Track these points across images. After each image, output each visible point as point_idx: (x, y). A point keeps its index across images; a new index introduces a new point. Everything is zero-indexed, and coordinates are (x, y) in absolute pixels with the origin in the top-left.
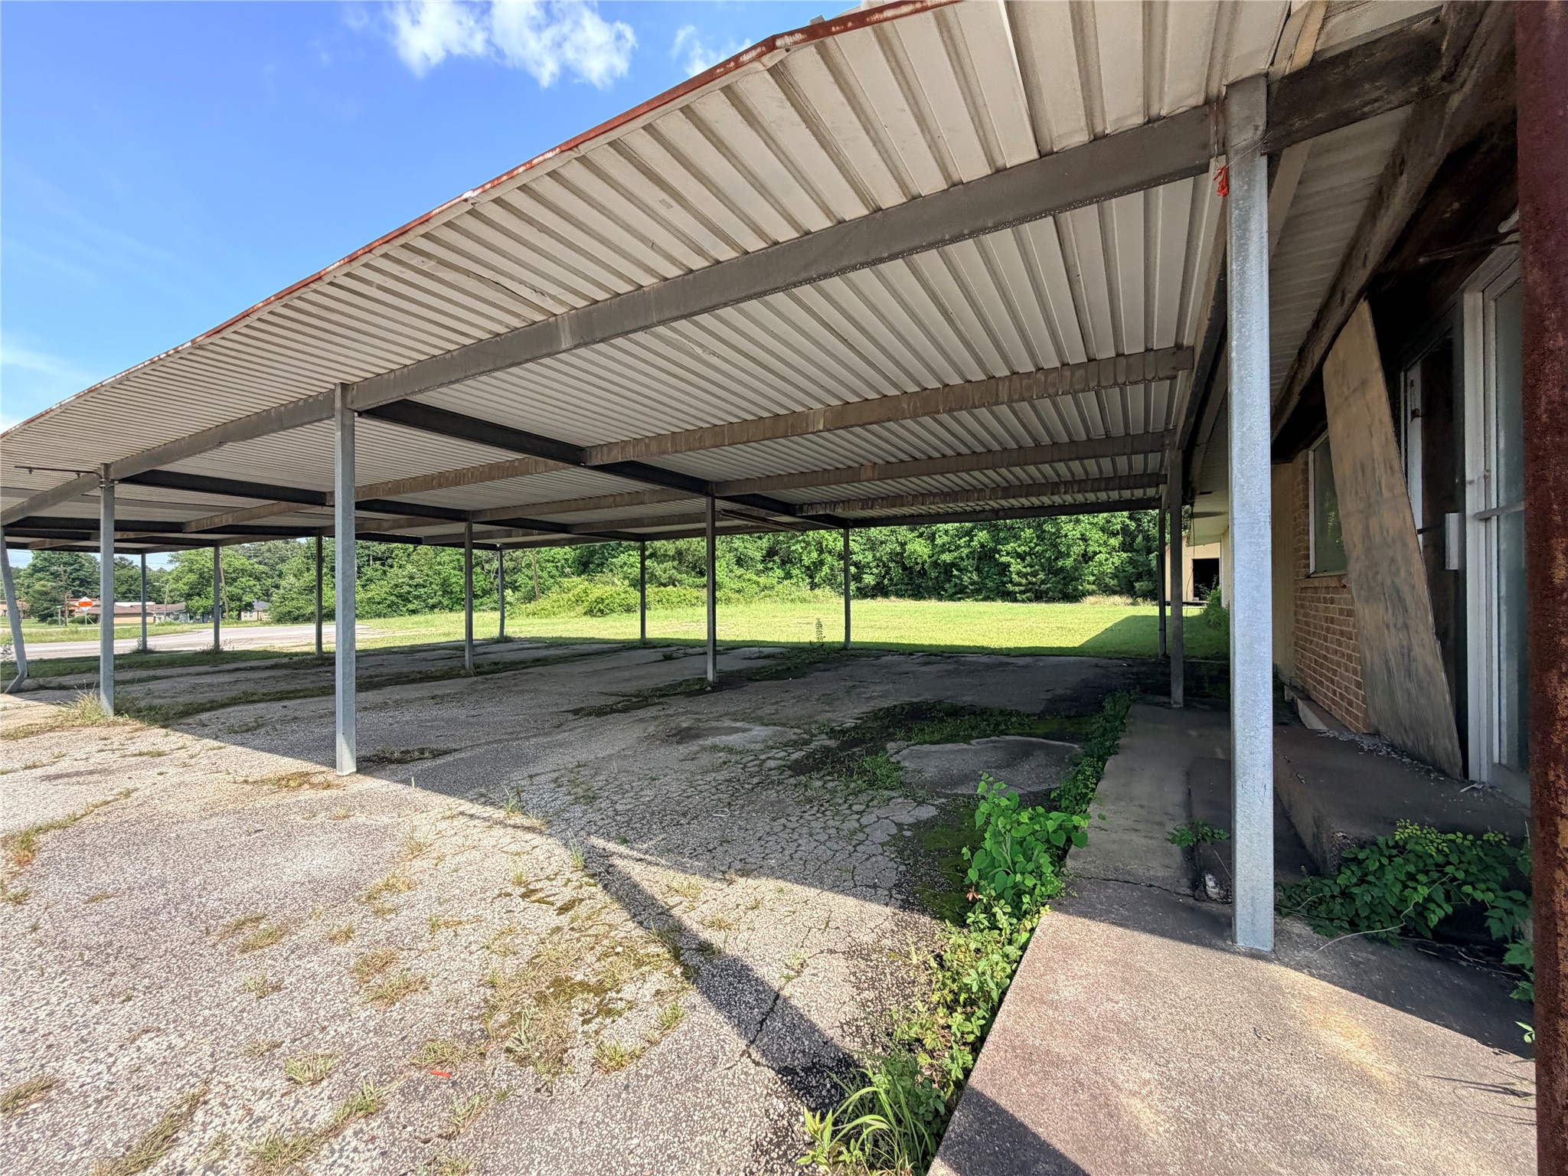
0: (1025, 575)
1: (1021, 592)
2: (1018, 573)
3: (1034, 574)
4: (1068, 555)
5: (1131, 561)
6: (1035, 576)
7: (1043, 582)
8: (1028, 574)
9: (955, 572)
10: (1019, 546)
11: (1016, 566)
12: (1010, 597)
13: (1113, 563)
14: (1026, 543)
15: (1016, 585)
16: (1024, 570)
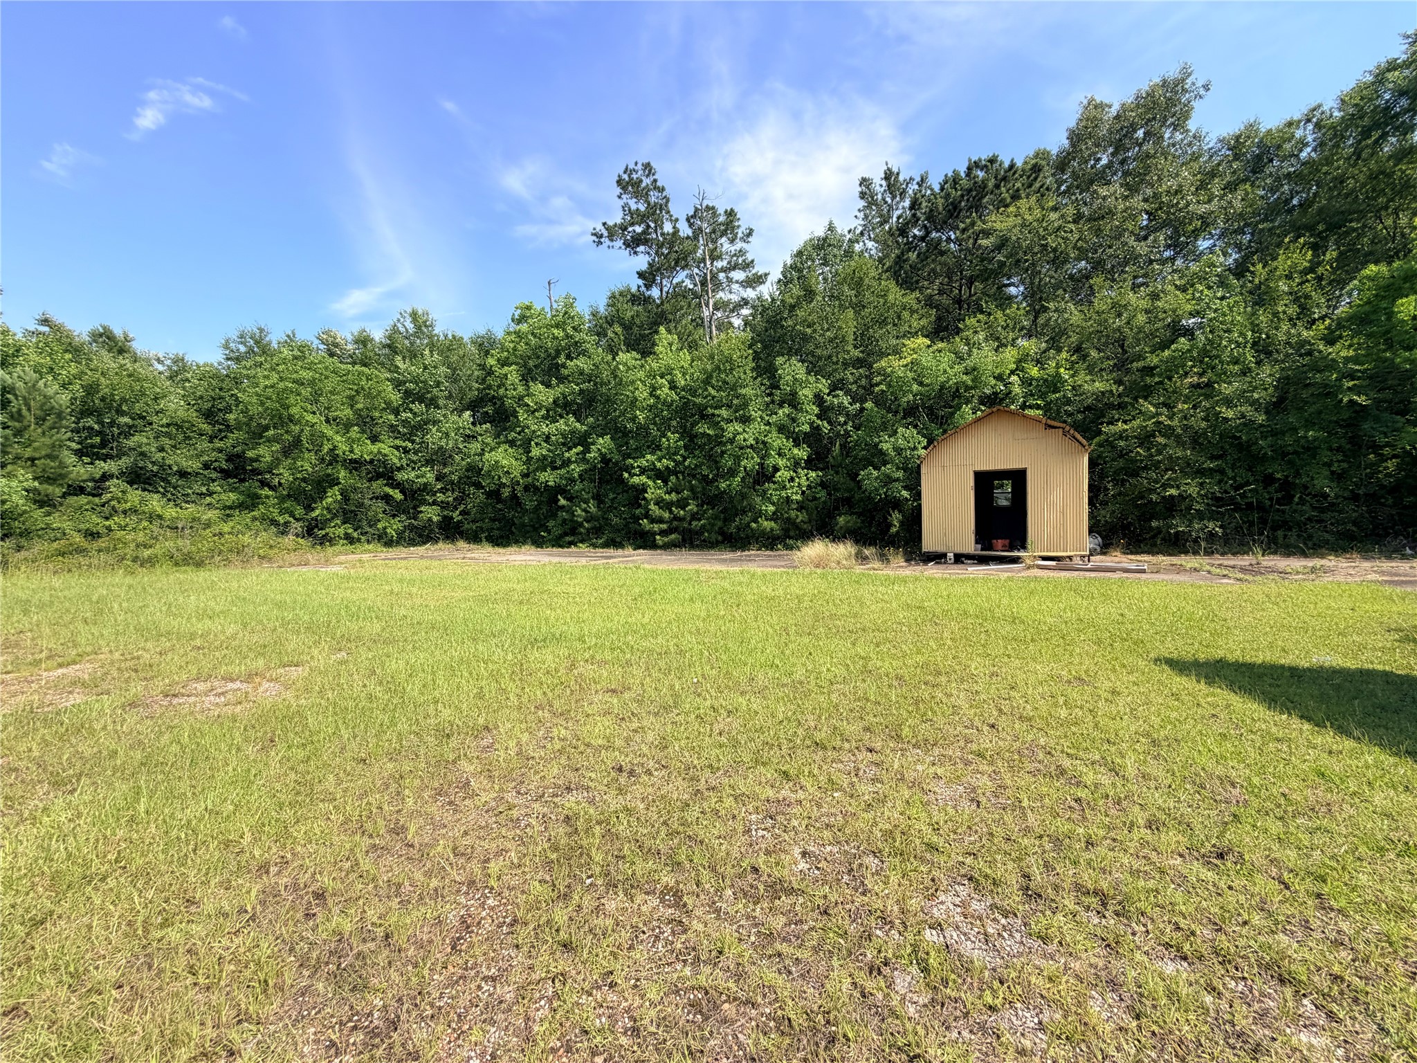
0: (667, 506)
1: (663, 533)
2: (659, 502)
3: (682, 504)
4: (732, 473)
6: (683, 508)
7: (694, 517)
8: (672, 503)
9: (562, 502)
10: (660, 460)
11: (654, 491)
12: (644, 541)
13: (800, 486)
14: (671, 455)
15: (653, 521)
16: (667, 497)
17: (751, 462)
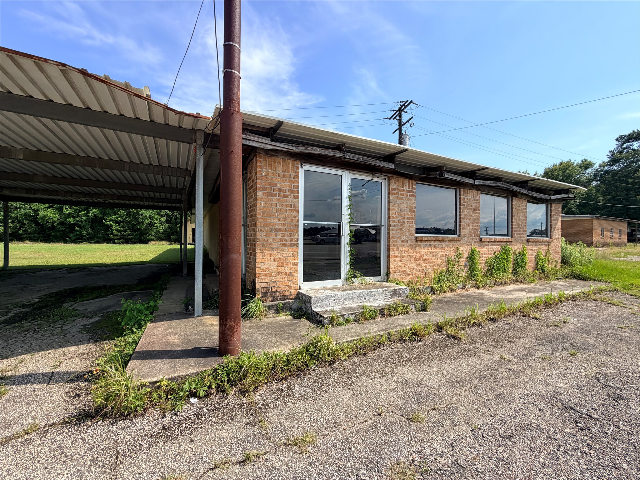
0: (120, 231)
1: (118, 239)
2: (117, 230)
3: (125, 231)
4: (143, 223)
5: (169, 227)
6: (125, 232)
7: (129, 235)
8: (121, 231)
9: (77, 228)
10: (117, 218)
11: (115, 227)
12: (112, 241)
13: (162, 228)
14: (121, 216)
15: (114, 235)
16: (120, 229)
17: (147, 221)
